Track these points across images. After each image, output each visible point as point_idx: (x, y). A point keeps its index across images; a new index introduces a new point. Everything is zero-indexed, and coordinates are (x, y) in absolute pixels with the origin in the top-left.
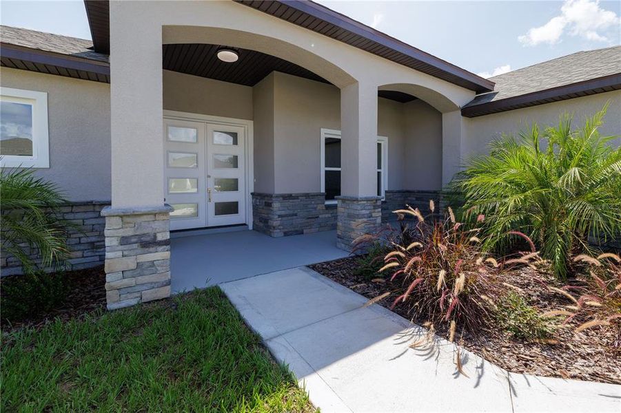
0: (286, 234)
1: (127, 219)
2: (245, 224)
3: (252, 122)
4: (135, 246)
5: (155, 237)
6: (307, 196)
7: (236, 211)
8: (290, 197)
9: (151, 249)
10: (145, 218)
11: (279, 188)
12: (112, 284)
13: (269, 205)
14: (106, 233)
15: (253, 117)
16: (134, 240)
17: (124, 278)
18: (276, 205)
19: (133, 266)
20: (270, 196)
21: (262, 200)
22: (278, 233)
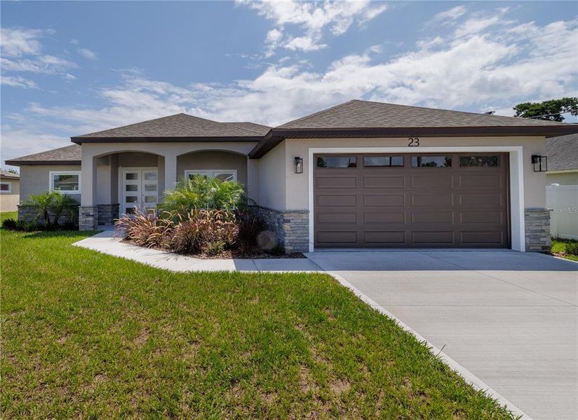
1: (83, 209)
4: (85, 216)
9: (89, 217)
10: (87, 209)
12: (80, 225)
14: (79, 212)
16: (85, 214)
17: (82, 223)
19: (84, 221)
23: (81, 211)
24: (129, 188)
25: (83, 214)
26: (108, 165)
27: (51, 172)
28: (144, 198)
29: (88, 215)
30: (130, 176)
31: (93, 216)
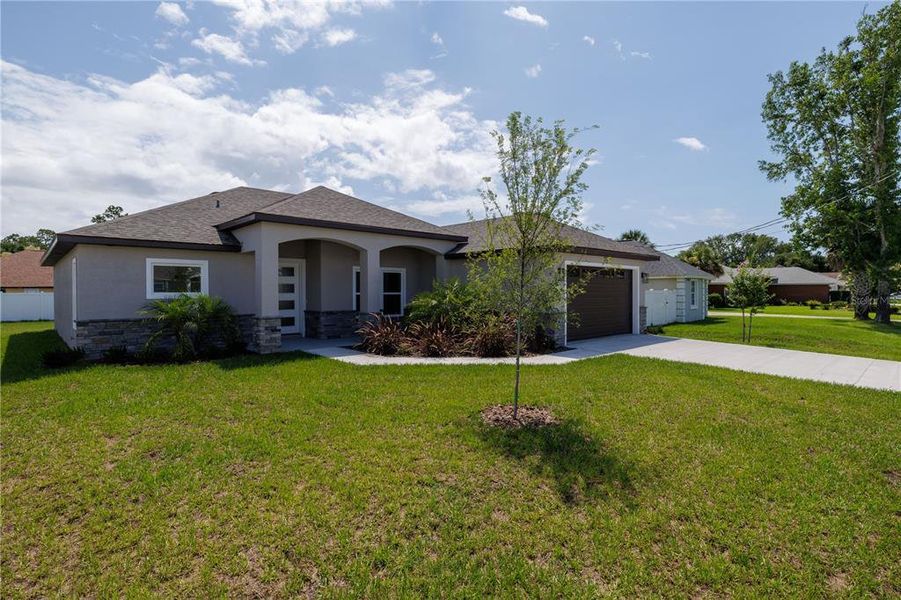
0: (329, 338)
1: (268, 321)
2: (299, 334)
3: (304, 260)
4: (270, 331)
5: (276, 328)
6: (343, 312)
7: (293, 324)
8: (331, 313)
11: (325, 308)
12: (263, 345)
13: (318, 318)
15: (306, 258)
18: (322, 318)
19: (269, 339)
20: (319, 313)
21: (312, 316)
22: (323, 336)
23: (264, 324)
25: (266, 329)
27: (148, 260)
29: (275, 331)
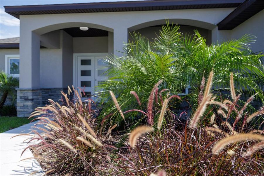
1: (22, 91)
4: (23, 100)
5: (28, 98)
9: (27, 101)
10: (26, 91)
12: (18, 110)
14: (17, 95)
16: (23, 98)
17: (21, 108)
19: (23, 106)
23: (19, 94)
24: (84, 73)
25: (21, 98)
26: (59, 48)
27: (7, 56)
28: (97, 82)
29: (27, 99)
30: (85, 62)
31: (32, 100)
